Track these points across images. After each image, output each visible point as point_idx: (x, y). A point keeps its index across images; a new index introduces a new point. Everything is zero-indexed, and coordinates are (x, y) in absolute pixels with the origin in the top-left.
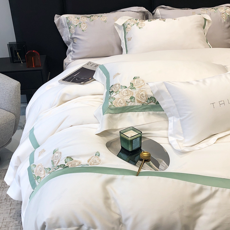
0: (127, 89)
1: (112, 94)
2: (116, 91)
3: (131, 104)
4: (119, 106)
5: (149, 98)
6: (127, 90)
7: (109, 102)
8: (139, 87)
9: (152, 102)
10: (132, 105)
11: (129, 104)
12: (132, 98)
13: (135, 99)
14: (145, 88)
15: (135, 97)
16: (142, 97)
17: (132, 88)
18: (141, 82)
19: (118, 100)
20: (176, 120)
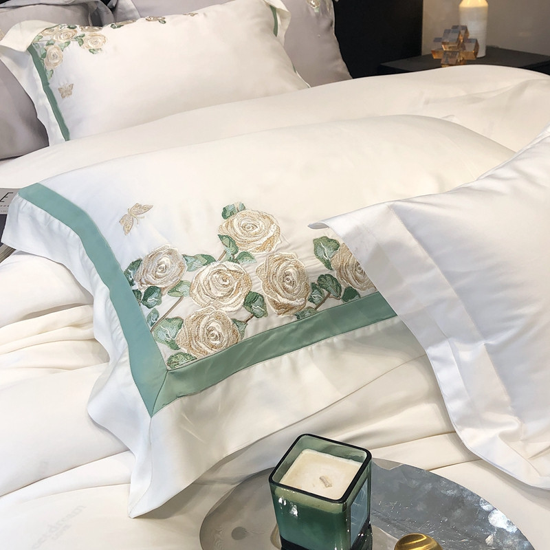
0: (216, 264)
1: (159, 303)
2: (170, 284)
3: (256, 326)
4: (211, 352)
5: (315, 280)
6: (219, 272)
7: (161, 341)
8: (262, 248)
9: (328, 296)
10: (260, 330)
11: (251, 331)
12: (252, 300)
13: (266, 300)
14: (287, 247)
15: (265, 294)
16: (290, 287)
17: (236, 256)
18: (261, 224)
19: (198, 324)
20: (467, 354)
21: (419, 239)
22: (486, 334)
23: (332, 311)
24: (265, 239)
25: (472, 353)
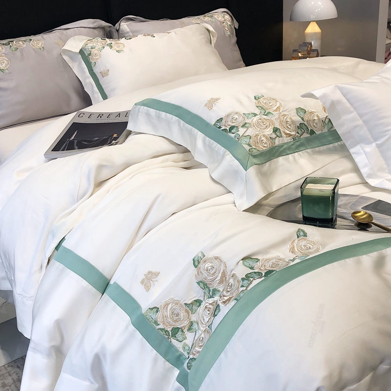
0: (258, 116)
1: (238, 131)
2: (242, 124)
3: (279, 141)
4: (265, 148)
5: (298, 125)
6: (260, 119)
7: (244, 144)
8: (276, 111)
9: (304, 132)
10: (281, 143)
11: (277, 142)
12: (276, 130)
13: (281, 131)
14: (286, 110)
15: (280, 128)
16: (290, 127)
17: (266, 113)
18: (273, 103)
19: (257, 138)
20: (368, 149)
21: (347, 99)
22: (375, 140)
23: (306, 139)
24: (276, 107)
25: (370, 148)
